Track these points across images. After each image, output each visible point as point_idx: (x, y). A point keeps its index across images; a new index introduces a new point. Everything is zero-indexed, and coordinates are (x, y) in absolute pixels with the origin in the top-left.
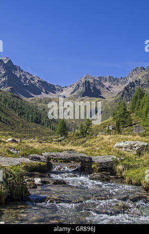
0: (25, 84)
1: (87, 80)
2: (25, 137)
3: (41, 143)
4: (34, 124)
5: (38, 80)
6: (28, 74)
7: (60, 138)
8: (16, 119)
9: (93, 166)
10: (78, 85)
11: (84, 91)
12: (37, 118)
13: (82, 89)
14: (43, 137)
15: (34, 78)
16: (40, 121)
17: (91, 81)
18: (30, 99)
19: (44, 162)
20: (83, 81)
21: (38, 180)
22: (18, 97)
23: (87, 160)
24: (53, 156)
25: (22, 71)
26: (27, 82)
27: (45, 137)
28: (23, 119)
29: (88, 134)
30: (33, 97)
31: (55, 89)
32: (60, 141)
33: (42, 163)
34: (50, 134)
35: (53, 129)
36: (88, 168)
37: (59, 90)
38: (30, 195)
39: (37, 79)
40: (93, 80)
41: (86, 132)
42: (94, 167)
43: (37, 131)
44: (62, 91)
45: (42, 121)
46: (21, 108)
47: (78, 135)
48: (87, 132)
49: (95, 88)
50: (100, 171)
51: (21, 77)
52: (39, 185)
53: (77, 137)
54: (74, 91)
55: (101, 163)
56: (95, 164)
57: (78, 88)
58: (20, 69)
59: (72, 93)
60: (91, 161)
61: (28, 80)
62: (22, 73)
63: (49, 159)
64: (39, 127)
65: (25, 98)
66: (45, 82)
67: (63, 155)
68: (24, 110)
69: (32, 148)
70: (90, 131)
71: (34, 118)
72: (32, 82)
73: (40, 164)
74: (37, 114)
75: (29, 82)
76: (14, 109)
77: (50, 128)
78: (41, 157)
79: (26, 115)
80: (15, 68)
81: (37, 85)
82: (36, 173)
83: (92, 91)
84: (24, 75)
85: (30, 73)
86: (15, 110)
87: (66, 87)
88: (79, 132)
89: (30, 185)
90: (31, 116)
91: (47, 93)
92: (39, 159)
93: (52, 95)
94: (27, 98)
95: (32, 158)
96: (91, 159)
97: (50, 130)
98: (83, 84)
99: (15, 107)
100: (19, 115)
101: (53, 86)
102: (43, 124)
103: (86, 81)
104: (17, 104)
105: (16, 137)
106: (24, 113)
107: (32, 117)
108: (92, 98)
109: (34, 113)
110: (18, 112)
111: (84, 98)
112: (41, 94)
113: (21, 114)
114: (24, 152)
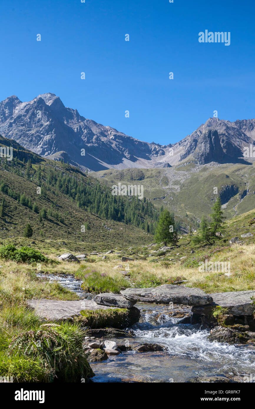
0: (89, 145)
1: (213, 128)
2: (94, 248)
3: (125, 259)
4: (111, 222)
5: (115, 135)
6: (95, 123)
7: (163, 249)
8: (75, 213)
9: (215, 314)
10: (195, 141)
11: (208, 151)
12: (117, 211)
13: (203, 148)
14: (130, 248)
15: (107, 131)
16: (123, 216)
17: (221, 130)
18: (101, 173)
19: (123, 307)
20: (204, 132)
21: (110, 345)
22: (77, 171)
23: (203, 302)
24: (140, 295)
25: (83, 119)
26: (94, 140)
27: (134, 246)
28: (89, 214)
29: (219, 238)
30: (107, 169)
31: (150, 151)
32: (163, 254)
33: (121, 311)
34: (143, 240)
35: (148, 231)
36: (206, 317)
37: (157, 153)
38: (94, 375)
39: (113, 133)
40: (224, 128)
41: (213, 234)
42: (217, 316)
43: (118, 236)
44: (163, 154)
45: (127, 216)
46: (84, 192)
47: (198, 241)
48: (217, 234)
49: (229, 144)
50: (229, 322)
51: (80, 132)
52: (112, 354)
53: (198, 246)
54: (188, 153)
55: (231, 308)
56: (219, 308)
57: (196, 145)
58: (78, 114)
59: (184, 157)
60: (211, 304)
61: (95, 137)
62: (82, 123)
63: (132, 301)
64: (121, 227)
65: (90, 173)
66: (129, 138)
67: (158, 294)
68: (90, 194)
69: (104, 276)
70: (223, 232)
71: (111, 210)
72: (103, 139)
73: (116, 313)
74: (115, 201)
75: (97, 139)
76: (71, 195)
77: (143, 228)
78: (117, 298)
79: (95, 204)
80: (70, 114)
81: (113, 146)
82: (109, 330)
83: (225, 151)
84: (86, 127)
85: (98, 122)
86: (73, 196)
87: (170, 146)
88: (200, 235)
89: (96, 354)
90: (103, 206)
91: (134, 160)
92: (114, 302)
93: (144, 163)
94: (96, 171)
95: (102, 301)
96: (210, 299)
97: (143, 233)
98: (205, 138)
99: (74, 190)
100: (80, 205)
101: (146, 144)
102: (128, 222)
103: (210, 132)
104: (76, 184)
105: (77, 250)
106: (90, 202)
107: (107, 210)
108: (224, 165)
109: (109, 200)
110: (79, 199)
111: (208, 165)
112: (121, 161)
113: (84, 204)
114: (89, 283)
